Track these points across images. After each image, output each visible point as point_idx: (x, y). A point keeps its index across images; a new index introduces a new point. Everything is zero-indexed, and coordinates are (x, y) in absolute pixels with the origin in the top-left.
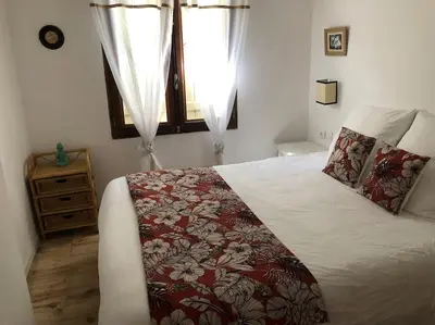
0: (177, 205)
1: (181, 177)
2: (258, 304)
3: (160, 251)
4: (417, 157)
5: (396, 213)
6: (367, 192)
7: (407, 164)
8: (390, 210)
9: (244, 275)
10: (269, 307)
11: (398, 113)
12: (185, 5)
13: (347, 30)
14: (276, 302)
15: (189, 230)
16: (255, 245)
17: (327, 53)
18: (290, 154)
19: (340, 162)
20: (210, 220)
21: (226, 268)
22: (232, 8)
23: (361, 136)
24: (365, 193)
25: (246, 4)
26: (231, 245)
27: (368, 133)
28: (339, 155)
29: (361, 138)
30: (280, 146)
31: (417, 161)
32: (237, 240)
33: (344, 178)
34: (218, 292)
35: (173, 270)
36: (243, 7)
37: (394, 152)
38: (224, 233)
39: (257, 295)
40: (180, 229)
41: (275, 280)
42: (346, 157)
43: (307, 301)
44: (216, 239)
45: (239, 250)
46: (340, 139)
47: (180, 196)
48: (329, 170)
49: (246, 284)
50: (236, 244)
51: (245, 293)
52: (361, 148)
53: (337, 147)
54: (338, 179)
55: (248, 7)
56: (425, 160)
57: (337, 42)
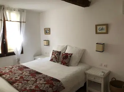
0: (17, 74)
1: (13, 68)
2: (51, 89)
3: (19, 85)
4: (70, 54)
5: (68, 66)
6: (62, 63)
7: (69, 56)
8: (67, 66)
9: (45, 84)
10: (53, 89)
11: (63, 46)
12: (7, 20)
13: (50, 29)
14: (54, 87)
15: (24, 79)
16: (44, 78)
17: (45, 34)
18: (39, 58)
19: (54, 58)
20: (29, 76)
21: (40, 84)
22: (20, 22)
23: (58, 51)
24: (61, 64)
25: (24, 21)
26: (38, 79)
27: (59, 51)
28: (53, 56)
29: (58, 52)
30: (35, 57)
31: (70, 55)
32: (39, 78)
33: (56, 61)
34: (41, 89)
35: (26, 88)
36: (24, 22)
37: (66, 54)
38: (34, 78)
39: (50, 87)
40: (22, 79)
41: (53, 83)
42: (55, 56)
43: (60, 85)
44: (33, 79)
45: (40, 80)
46: (53, 53)
47: (16, 72)
48: (51, 60)
49: (46, 85)
50: (39, 79)
51: (47, 87)
52: (58, 54)
53: (53, 55)
54: (54, 62)
55: (25, 22)
56: (72, 54)
57: (47, 31)
